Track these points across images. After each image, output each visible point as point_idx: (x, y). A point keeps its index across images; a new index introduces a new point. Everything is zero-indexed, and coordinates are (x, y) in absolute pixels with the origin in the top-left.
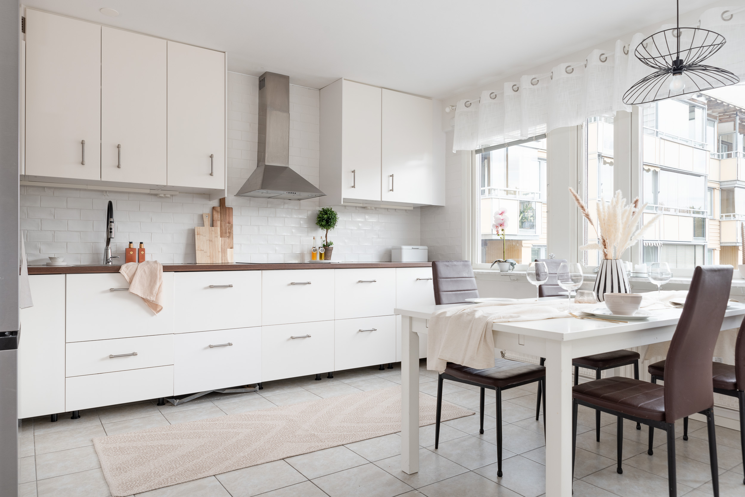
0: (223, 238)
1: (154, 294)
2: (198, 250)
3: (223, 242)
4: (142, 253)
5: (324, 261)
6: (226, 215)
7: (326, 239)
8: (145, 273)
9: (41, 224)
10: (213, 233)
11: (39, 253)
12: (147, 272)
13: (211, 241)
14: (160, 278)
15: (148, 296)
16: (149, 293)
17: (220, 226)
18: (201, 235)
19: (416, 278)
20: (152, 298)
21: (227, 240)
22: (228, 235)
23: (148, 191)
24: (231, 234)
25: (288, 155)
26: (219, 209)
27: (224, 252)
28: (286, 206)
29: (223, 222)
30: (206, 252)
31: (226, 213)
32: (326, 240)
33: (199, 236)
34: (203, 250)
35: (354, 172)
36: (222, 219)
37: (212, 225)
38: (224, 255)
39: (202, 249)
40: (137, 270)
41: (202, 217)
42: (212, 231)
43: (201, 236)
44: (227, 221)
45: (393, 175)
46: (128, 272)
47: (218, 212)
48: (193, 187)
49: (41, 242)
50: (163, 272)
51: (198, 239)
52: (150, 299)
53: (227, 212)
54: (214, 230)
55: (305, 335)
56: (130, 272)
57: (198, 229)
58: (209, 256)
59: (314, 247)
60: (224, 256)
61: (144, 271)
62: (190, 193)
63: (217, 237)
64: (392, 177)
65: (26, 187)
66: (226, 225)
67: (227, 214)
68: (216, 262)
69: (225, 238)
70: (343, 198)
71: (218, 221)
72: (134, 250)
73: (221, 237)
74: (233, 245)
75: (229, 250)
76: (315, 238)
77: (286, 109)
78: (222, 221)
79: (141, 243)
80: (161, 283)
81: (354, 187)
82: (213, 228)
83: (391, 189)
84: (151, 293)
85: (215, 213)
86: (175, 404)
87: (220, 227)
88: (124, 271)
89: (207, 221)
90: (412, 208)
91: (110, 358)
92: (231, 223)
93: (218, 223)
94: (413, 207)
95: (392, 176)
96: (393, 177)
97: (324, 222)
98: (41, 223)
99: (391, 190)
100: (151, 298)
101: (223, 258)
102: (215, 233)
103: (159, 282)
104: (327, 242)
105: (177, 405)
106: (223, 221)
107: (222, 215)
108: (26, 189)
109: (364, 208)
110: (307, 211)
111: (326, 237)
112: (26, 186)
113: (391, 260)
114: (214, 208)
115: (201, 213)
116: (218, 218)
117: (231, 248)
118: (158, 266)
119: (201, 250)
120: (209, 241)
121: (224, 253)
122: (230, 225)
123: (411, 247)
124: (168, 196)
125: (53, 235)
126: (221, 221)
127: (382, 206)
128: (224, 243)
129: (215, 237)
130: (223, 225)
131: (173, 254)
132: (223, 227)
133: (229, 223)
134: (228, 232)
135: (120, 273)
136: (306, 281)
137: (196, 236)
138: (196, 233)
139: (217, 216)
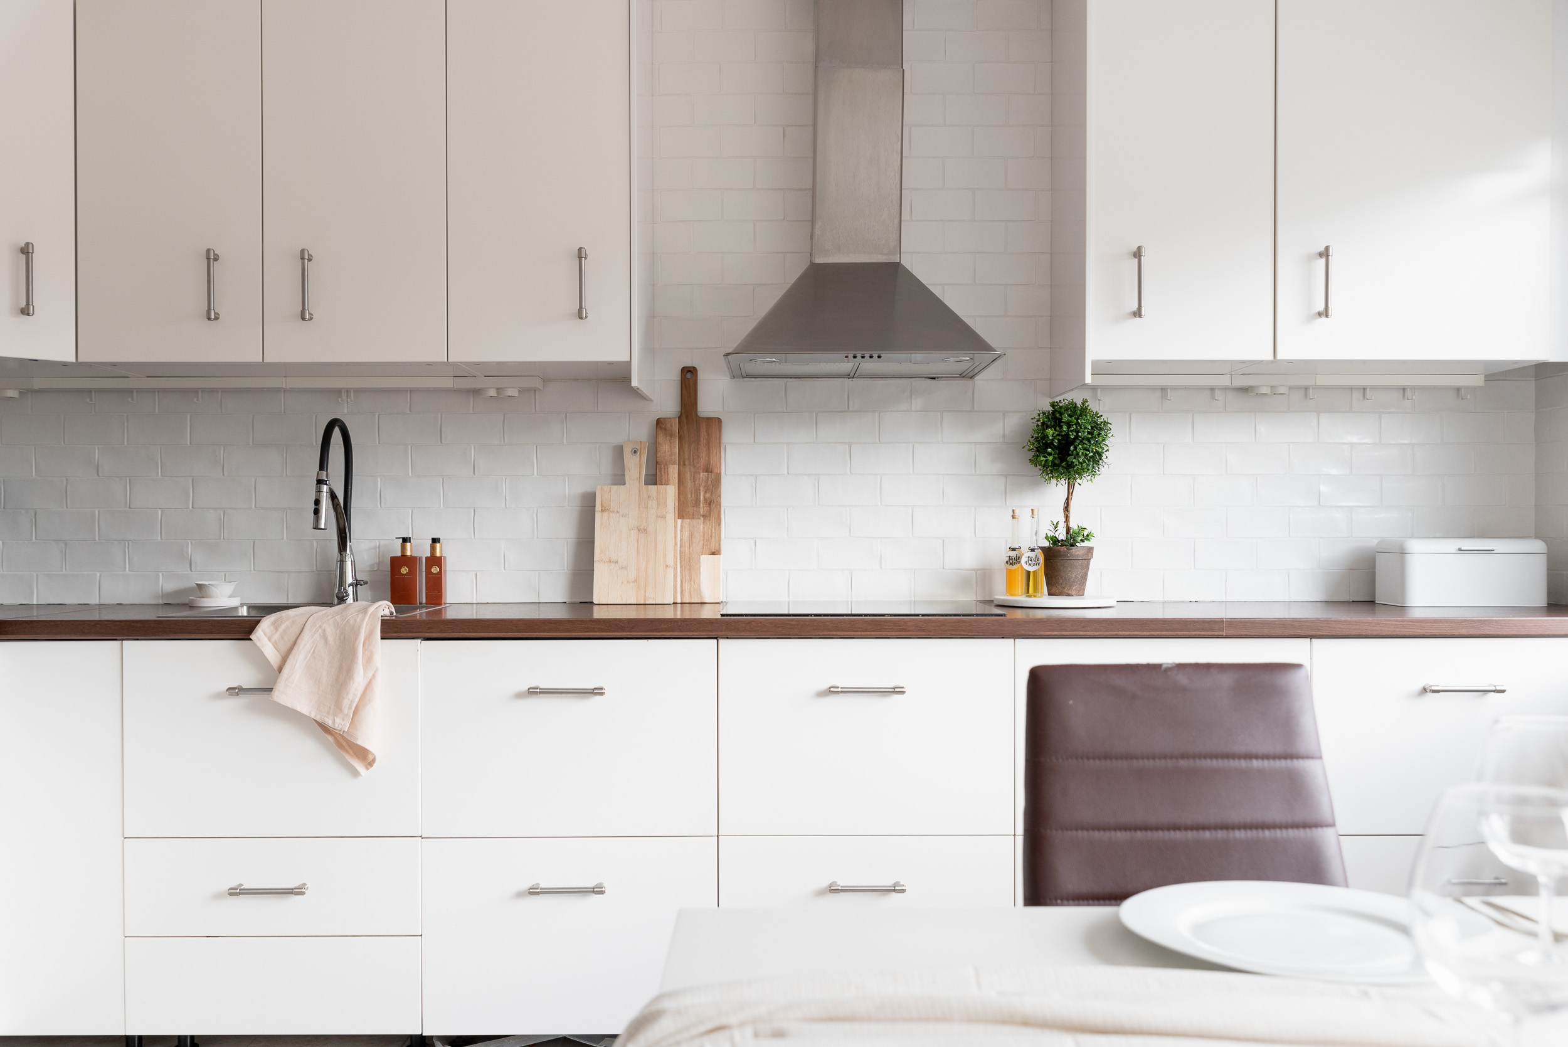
0: (687, 521)
1: (346, 711)
2: (600, 561)
3: (686, 534)
4: (435, 570)
5: (1045, 600)
6: (698, 444)
7: (1067, 517)
8: (326, 640)
9: (193, 491)
10: (652, 504)
11: (190, 572)
12: (331, 639)
13: (642, 530)
14: (369, 660)
15: (328, 713)
16: (332, 707)
17: (677, 481)
18: (613, 512)
19: (1420, 686)
20: (340, 723)
21: (699, 525)
22: (702, 509)
23: (448, 383)
24: (713, 506)
25: (897, 222)
26: (675, 428)
27: (688, 566)
28: (918, 403)
29: (687, 469)
30: (626, 568)
31: (699, 436)
32: (1067, 522)
33: (606, 514)
34: (617, 562)
35: (1138, 254)
36: (687, 457)
37: (653, 479)
38: (687, 577)
39: (614, 558)
40: (304, 631)
41: (618, 451)
42: (649, 497)
43: (611, 514)
44: (702, 463)
45: (1327, 248)
46: (276, 637)
47: (671, 435)
48: (597, 362)
49: (193, 541)
50: (381, 639)
51: (602, 524)
52: (334, 725)
53: (703, 434)
54: (655, 494)
55: (888, 882)
56: (283, 638)
57: (607, 494)
58: (635, 581)
59: (1014, 549)
60: (691, 580)
61: (325, 637)
62: (589, 380)
63: (663, 517)
64: (1323, 260)
65: (158, 393)
66: (697, 476)
67: (703, 441)
68: (654, 599)
69: (695, 522)
70: (1094, 363)
71: (670, 466)
72: (410, 562)
73: (682, 514)
74: (720, 545)
75: (706, 560)
76: (1017, 513)
77: (892, 56)
78: (684, 464)
79: (435, 541)
80: (374, 676)
81: (1138, 313)
82: (653, 488)
83: (1322, 308)
84: (337, 707)
85: (661, 439)
87: (677, 485)
88: (265, 634)
89: (635, 468)
90: (1479, 381)
91: (231, 894)
92: (716, 471)
93: (671, 471)
94: (1486, 376)
95: (1325, 254)
96: (1327, 256)
97: (1050, 454)
98: (193, 489)
99: (1320, 314)
100: (338, 720)
101: (686, 586)
102: (658, 504)
103: (365, 670)
104: (1068, 529)
106: (687, 463)
107: (686, 446)
108: (157, 397)
109: (1245, 390)
110: (1004, 415)
111: (1067, 508)
112: (158, 391)
113: (1374, 595)
114: (660, 424)
115: (618, 440)
116: (671, 455)
117: (713, 554)
118: (363, 620)
119: (610, 562)
120: (636, 531)
121: (690, 570)
122: (712, 476)
123: (1452, 545)
124: (510, 392)
125: (220, 519)
126: (682, 464)
127: (1322, 381)
128: (691, 535)
129: (658, 517)
130: (688, 476)
131: (537, 573)
132: (689, 484)
133: (708, 470)
134: (705, 499)
135: (250, 639)
136: (889, 684)
137: (598, 516)
138: (598, 507)
139: (670, 448)
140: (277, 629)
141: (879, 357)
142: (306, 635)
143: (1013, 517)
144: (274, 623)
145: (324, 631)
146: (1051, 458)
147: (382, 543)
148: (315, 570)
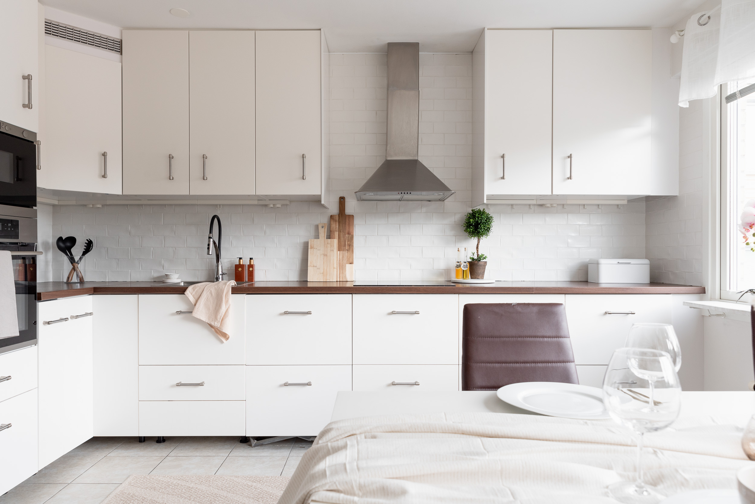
0: (341, 252)
1: (219, 320)
2: (310, 266)
3: (341, 257)
4: (251, 269)
5: (470, 280)
6: (345, 225)
7: (477, 251)
8: (212, 294)
9: (164, 241)
10: (329, 246)
11: (163, 270)
12: (213, 294)
13: (325, 255)
14: (227, 301)
15: (212, 321)
16: (214, 318)
17: (338, 237)
19: (604, 312)
20: (217, 324)
21: (346, 253)
22: (347, 248)
23: (256, 202)
24: (351, 247)
25: (417, 145)
26: (337, 218)
27: (342, 268)
28: (424, 210)
29: (342, 233)
30: (319, 269)
31: (346, 222)
32: (477, 252)
33: (312, 249)
34: (316, 267)
35: (503, 157)
36: (341, 229)
37: (329, 237)
38: (341, 272)
39: (315, 265)
40: (204, 291)
41: (317, 227)
42: (328, 243)
43: (314, 249)
44: (347, 231)
45: (571, 155)
46: (194, 293)
47: (336, 221)
48: (309, 195)
49: (164, 259)
50: (232, 294)
51: (311, 253)
52: (214, 325)
53: (347, 221)
54: (330, 242)
55: (413, 381)
56: (196, 293)
57: (313, 242)
58: (323, 273)
59: (458, 262)
60: (343, 273)
61: (211, 293)
63: (333, 250)
64: (569, 159)
66: (345, 236)
67: (347, 223)
68: (329, 280)
69: (344, 252)
70: (487, 195)
71: (335, 232)
72: (242, 266)
73: (339, 249)
74: (353, 260)
75: (348, 266)
77: (415, 86)
78: (340, 232)
79: (251, 259)
80: (229, 307)
81: (503, 178)
82: (329, 240)
83: (569, 176)
84: (216, 318)
85: (332, 222)
86: (253, 445)
87: (338, 239)
88: (190, 292)
89: (323, 233)
90: (625, 202)
91: (177, 385)
92: (352, 234)
93: (335, 234)
94: (628, 201)
95: (570, 157)
97: (471, 228)
100: (216, 323)
101: (341, 275)
102: (331, 246)
103: (226, 305)
104: (478, 255)
105: (255, 446)
106: (341, 231)
107: (341, 225)
109: (541, 205)
110: (455, 214)
111: (477, 248)
113: (588, 279)
114: (332, 217)
115: (317, 222)
116: (336, 228)
117: (351, 264)
118: (225, 287)
119: (314, 266)
120: (323, 255)
121: (342, 269)
122: (350, 236)
123: (615, 261)
124: (278, 206)
125: (174, 251)
126: (339, 231)
127: (569, 202)
128: (343, 257)
129: (331, 250)
130: (342, 235)
131: (287, 270)
132: (342, 239)
133: (349, 234)
134: (348, 244)
135: (184, 294)
136: (414, 310)
137: (309, 250)
138: (309, 247)
139: (335, 226)
140: (194, 290)
141: (410, 193)
142: (205, 293)
143: (458, 251)
144: (193, 288)
145: (211, 291)
146: (472, 230)
147: (232, 259)
148: (208, 269)
